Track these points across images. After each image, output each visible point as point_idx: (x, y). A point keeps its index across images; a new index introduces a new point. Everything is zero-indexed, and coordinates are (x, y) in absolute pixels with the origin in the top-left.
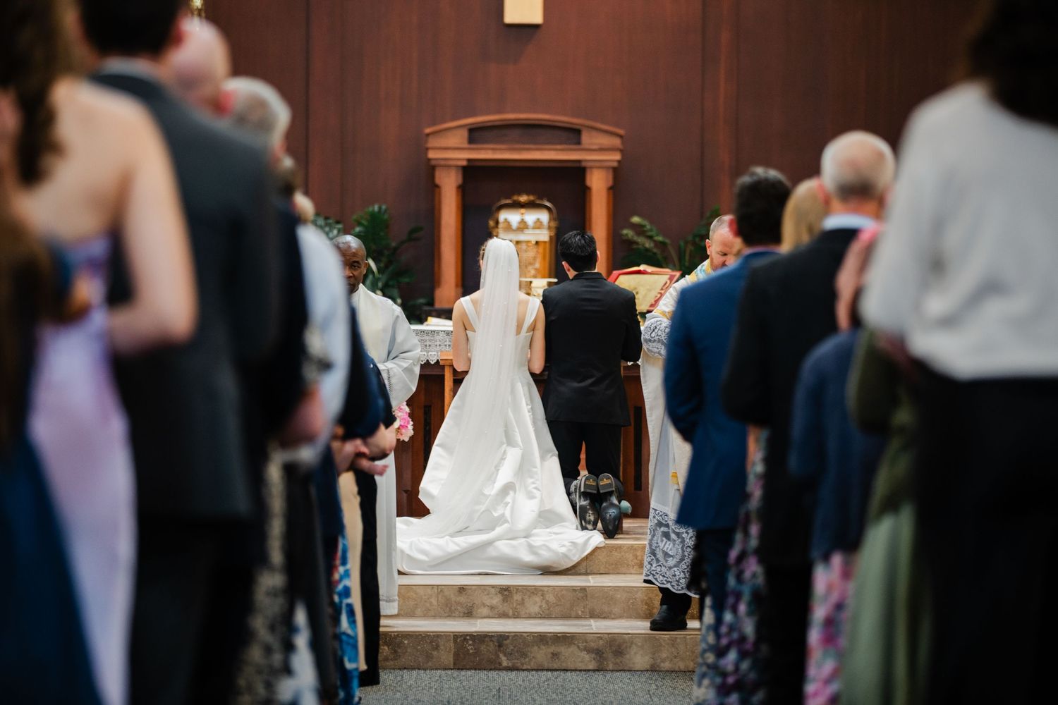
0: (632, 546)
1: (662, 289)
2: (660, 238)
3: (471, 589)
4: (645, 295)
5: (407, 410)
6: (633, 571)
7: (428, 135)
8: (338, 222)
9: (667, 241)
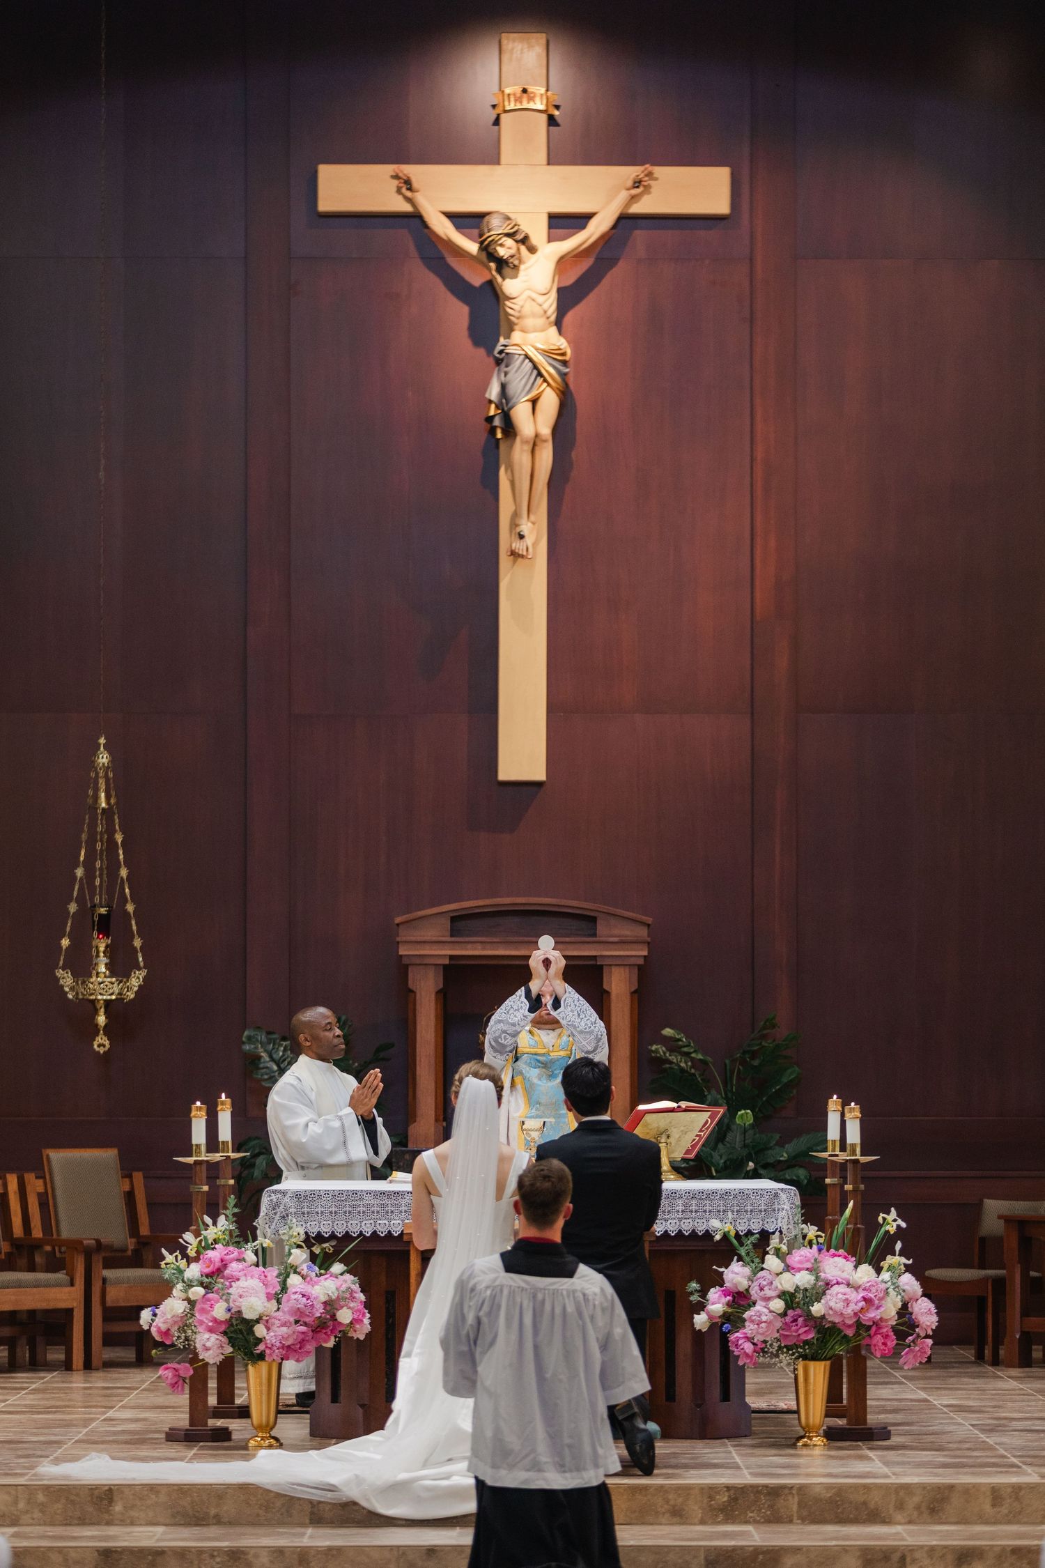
0: (662, 1486)
1: (701, 1131)
2: (700, 1056)
3: (442, 1551)
4: (679, 1140)
5: (362, 1297)
6: (663, 1521)
7: (398, 925)
8: (284, 1039)
9: (709, 1059)
